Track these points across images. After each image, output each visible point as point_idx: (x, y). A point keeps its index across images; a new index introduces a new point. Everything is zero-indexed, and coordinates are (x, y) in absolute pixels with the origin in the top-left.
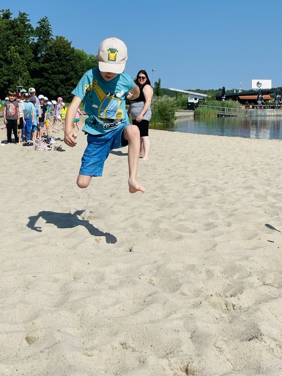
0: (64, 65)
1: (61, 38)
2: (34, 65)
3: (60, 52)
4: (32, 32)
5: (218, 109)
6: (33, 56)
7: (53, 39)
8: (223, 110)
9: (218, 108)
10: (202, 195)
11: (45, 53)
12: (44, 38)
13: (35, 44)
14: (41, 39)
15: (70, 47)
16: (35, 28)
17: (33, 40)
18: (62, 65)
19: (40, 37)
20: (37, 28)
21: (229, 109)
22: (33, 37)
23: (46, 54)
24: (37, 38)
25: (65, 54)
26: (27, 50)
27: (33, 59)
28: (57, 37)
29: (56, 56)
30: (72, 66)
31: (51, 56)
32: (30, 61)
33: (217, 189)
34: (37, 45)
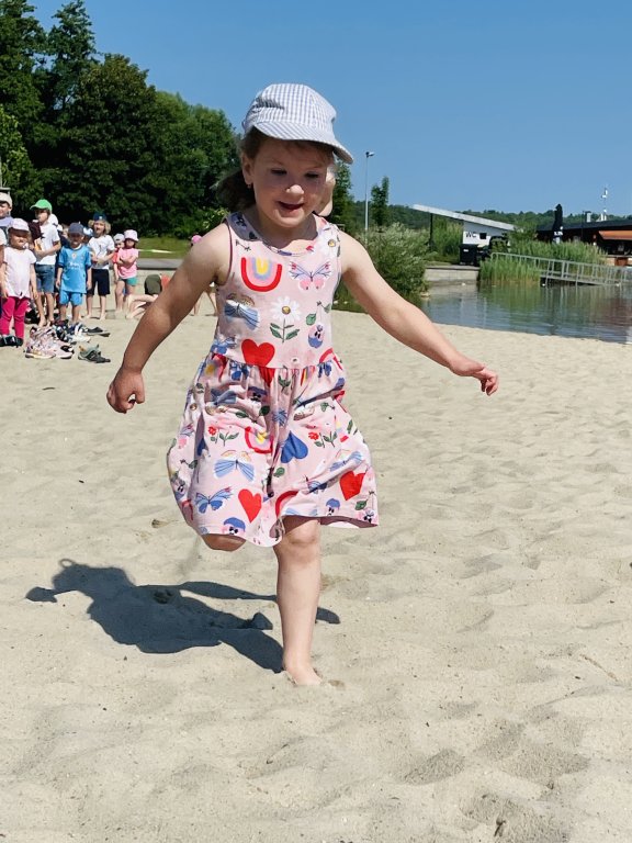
0: (124, 134)
1: (119, 59)
2: (42, 131)
3: (115, 97)
4: (40, 40)
5: (543, 264)
6: (42, 106)
7: (96, 62)
8: (558, 267)
9: (542, 262)
10: (470, 484)
11: (73, 100)
12: (73, 58)
13: (47, 73)
14: (65, 61)
15: (143, 85)
16: (49, 31)
17: (43, 62)
18: (120, 135)
19: (60, 57)
20: (54, 30)
21: (571, 266)
22: (41, 56)
23: (77, 103)
24: (55, 57)
25: (128, 104)
26: (24, 91)
27: (40, 115)
28: (108, 57)
29: (105, 108)
30: (147, 137)
31: (91, 107)
32: (32, 119)
33: (514, 470)
34: (53, 78)
